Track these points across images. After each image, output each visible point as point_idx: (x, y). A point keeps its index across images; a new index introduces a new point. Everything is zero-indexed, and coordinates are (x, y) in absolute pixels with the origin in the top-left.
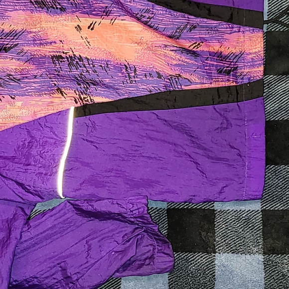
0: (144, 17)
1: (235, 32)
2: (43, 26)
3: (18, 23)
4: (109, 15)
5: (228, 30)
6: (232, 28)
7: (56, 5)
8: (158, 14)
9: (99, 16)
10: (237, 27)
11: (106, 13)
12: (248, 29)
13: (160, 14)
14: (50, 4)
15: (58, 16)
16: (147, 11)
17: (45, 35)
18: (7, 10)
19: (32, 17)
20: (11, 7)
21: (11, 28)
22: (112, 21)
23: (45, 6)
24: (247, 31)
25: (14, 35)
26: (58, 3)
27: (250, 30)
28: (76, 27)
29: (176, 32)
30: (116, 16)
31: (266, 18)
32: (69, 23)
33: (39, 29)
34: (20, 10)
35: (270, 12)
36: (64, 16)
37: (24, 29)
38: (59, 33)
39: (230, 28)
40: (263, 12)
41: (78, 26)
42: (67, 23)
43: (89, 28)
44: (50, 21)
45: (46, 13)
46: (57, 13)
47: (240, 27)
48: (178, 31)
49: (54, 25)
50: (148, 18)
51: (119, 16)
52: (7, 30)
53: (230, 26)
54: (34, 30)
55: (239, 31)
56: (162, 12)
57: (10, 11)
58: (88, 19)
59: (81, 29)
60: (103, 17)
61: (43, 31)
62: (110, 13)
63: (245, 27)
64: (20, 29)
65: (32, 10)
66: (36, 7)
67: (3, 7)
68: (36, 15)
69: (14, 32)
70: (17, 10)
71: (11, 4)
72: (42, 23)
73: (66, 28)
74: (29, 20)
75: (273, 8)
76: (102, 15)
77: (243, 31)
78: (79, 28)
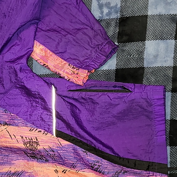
0: (96, 165)
1: (151, 176)
2: (35, 169)
3: (20, 167)
4: (75, 168)
5: (147, 175)
6: (149, 173)
7: (42, 158)
8: (104, 164)
9: (69, 167)
10: (152, 173)
11: (73, 166)
12: (158, 174)
13: (106, 164)
14: (39, 157)
15: (44, 164)
16: (98, 162)
17: (36, 174)
18: (13, 160)
19: (28, 164)
20: (15, 158)
21: (15, 170)
22: (77, 172)
23: (36, 158)
24: (158, 175)
25: (17, 174)
26: (44, 157)
27: (160, 175)
28: (55, 171)
29: (115, 174)
30: (79, 169)
31: (169, 166)
32: (51, 168)
33: (32, 171)
34: (21, 159)
35: (171, 162)
36: (47, 164)
37: (23, 170)
38: (45, 174)
39: (148, 174)
40: (167, 164)
41: (56, 170)
42: (49, 168)
43: (63, 172)
44: (39, 167)
45: (36, 162)
46: (43, 162)
47: (154, 173)
48: (117, 174)
49: (41, 169)
50: (98, 166)
51: (81, 169)
52: (13, 171)
53: (148, 172)
54: (29, 171)
55: (153, 175)
56: (106, 163)
57: (15, 160)
58: (62, 167)
59: (58, 172)
60: (71, 168)
61: (35, 172)
62: (75, 167)
63: (157, 173)
64: (21, 170)
65: (28, 160)
66: (30, 158)
67: (10, 158)
68: (31, 163)
69: (17, 172)
70: (19, 159)
71: (16, 156)
72: (34, 167)
73: (49, 171)
74: (26, 166)
75: (173, 160)
76: (71, 167)
77: (156, 175)
78: (56, 171)
